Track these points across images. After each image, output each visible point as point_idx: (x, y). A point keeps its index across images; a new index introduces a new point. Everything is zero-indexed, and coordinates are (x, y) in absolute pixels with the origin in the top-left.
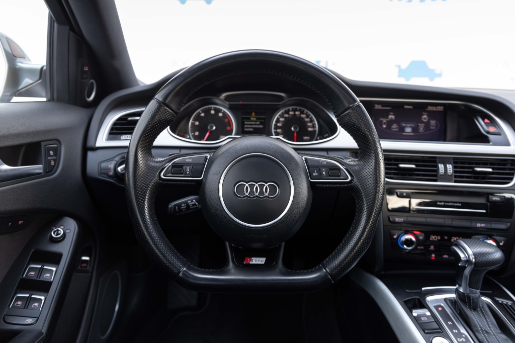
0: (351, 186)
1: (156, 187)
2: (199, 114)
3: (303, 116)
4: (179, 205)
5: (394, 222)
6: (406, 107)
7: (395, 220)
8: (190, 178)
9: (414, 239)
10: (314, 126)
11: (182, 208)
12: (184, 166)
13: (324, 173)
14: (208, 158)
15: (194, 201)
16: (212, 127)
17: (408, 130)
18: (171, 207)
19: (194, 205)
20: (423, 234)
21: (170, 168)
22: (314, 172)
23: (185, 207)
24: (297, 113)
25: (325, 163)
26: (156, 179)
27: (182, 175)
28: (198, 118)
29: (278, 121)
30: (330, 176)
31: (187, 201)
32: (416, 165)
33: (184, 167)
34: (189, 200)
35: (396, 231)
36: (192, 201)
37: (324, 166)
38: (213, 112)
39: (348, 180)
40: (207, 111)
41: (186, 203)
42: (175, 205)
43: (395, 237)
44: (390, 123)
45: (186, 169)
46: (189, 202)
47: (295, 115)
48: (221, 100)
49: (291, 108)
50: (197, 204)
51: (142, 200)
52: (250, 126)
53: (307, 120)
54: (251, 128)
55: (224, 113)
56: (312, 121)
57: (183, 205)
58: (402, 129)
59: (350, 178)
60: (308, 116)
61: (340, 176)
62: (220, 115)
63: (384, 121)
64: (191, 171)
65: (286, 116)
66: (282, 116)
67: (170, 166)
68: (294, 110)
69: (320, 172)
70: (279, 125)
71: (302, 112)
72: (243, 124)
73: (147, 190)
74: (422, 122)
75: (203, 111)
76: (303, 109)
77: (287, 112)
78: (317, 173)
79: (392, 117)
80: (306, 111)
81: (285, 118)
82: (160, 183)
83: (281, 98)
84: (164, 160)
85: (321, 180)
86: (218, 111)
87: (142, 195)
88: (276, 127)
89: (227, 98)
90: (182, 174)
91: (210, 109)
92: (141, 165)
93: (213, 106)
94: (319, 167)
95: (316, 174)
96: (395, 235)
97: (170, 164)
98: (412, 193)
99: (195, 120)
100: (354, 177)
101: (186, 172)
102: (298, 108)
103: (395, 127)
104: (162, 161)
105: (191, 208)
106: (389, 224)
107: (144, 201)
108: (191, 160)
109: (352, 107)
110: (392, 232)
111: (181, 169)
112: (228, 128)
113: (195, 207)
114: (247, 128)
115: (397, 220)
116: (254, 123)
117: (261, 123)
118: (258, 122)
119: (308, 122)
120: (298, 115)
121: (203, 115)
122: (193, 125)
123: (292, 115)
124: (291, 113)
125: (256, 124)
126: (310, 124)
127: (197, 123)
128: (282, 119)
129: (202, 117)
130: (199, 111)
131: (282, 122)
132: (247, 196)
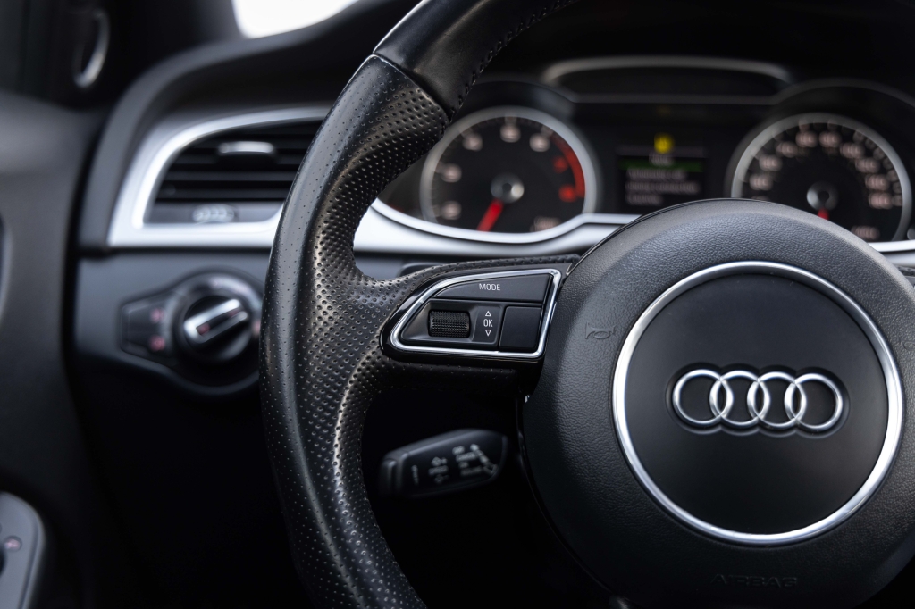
1: (371, 381)
2: (460, 140)
3: (852, 151)
4: (424, 461)
8: (496, 353)
10: (892, 189)
11: (432, 472)
12: (472, 306)
14: (557, 280)
15: (475, 447)
16: (508, 188)
18: (394, 468)
19: (475, 463)
21: (422, 314)
23: (444, 469)
24: (829, 140)
26: (372, 352)
27: (469, 341)
28: (456, 154)
29: (754, 168)
31: (450, 447)
33: (474, 313)
34: (457, 445)
36: (468, 450)
38: (510, 134)
40: (489, 132)
41: (447, 453)
42: (410, 461)
45: (481, 318)
46: (458, 450)
47: (818, 148)
49: (803, 121)
50: (484, 460)
51: (324, 426)
52: (646, 187)
53: (866, 165)
54: (651, 193)
55: (554, 140)
56: (884, 169)
57: (436, 461)
60: (869, 152)
62: (539, 144)
64: (500, 325)
65: (786, 149)
66: (769, 150)
67: (421, 306)
68: (817, 130)
70: (759, 182)
71: (846, 137)
72: (623, 179)
73: (341, 391)
75: (477, 130)
76: (847, 124)
77: (790, 136)
80: (861, 131)
81: (784, 159)
82: (388, 367)
83: (769, 85)
84: (399, 286)
86: (529, 130)
87: (326, 409)
88: (748, 192)
89: (568, 81)
90: (468, 335)
91: (499, 124)
92: (325, 307)
93: (511, 113)
97: (421, 300)
99: (447, 160)
101: (481, 328)
102: (832, 120)
104: (391, 289)
105: (465, 473)
107: (332, 431)
108: (497, 287)
111: (463, 317)
112: (567, 194)
113: (477, 470)
114: (638, 193)
116: (661, 175)
117: (691, 177)
118: (679, 174)
119: (869, 174)
120: (830, 148)
121: (473, 143)
122: (438, 177)
123: (807, 149)
124: (806, 140)
125: (670, 181)
126: (876, 183)
127: (453, 174)
128: (769, 163)
129: (471, 152)
130: (463, 126)
131: (771, 172)
132: (722, 422)
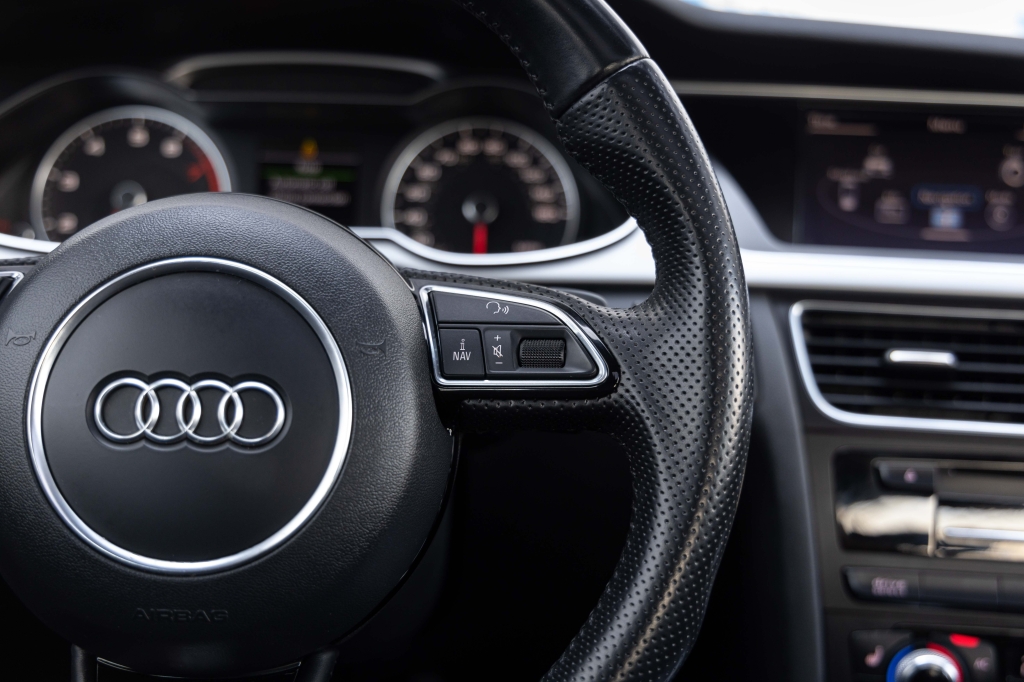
0: (610, 406)
2: (79, 144)
3: (517, 160)
5: (865, 597)
6: (940, 125)
7: (870, 587)
9: (951, 670)
10: (559, 202)
13: (497, 351)
14: (16, 283)
16: (128, 199)
17: (947, 219)
20: (990, 651)
22: (458, 349)
24: (494, 147)
25: (506, 310)
28: (75, 159)
29: (410, 177)
30: (520, 364)
32: (961, 357)
35: (875, 636)
37: (499, 324)
38: (139, 137)
39: (595, 381)
40: (116, 134)
43: (873, 660)
44: (870, 192)
47: (481, 157)
48: (172, 87)
49: (466, 125)
53: (533, 176)
55: (188, 145)
56: (551, 180)
58: (920, 217)
59: (603, 373)
60: (534, 161)
61: (563, 365)
62: (172, 149)
63: (848, 180)
65: (447, 157)
66: (427, 157)
68: (481, 136)
69: (481, 351)
70: (417, 194)
71: (513, 144)
72: (266, 190)
74: (1002, 187)
75: (100, 132)
76: (515, 129)
77: (451, 144)
78: (467, 349)
79: (878, 164)
80: (529, 138)
81: (444, 168)
85: (487, 382)
86: (160, 133)
88: (403, 204)
89: (200, 81)
91: (128, 125)
93: (140, 113)
94: (477, 328)
95: (462, 356)
96: (872, 652)
98: (943, 472)
99: (62, 166)
100: (623, 368)
102: (497, 126)
103: (890, 206)
106: (847, 603)
109: (610, 74)
110: (863, 636)
115: (881, 585)
116: (306, 185)
117: (340, 187)
118: (327, 184)
119: (534, 185)
120: (493, 156)
121: (96, 147)
122: (52, 186)
123: (469, 157)
124: (468, 147)
125: (317, 191)
126: (543, 194)
127: (71, 182)
128: (428, 173)
129: (94, 158)
130: (83, 129)
131: (429, 182)
132: (144, 436)
